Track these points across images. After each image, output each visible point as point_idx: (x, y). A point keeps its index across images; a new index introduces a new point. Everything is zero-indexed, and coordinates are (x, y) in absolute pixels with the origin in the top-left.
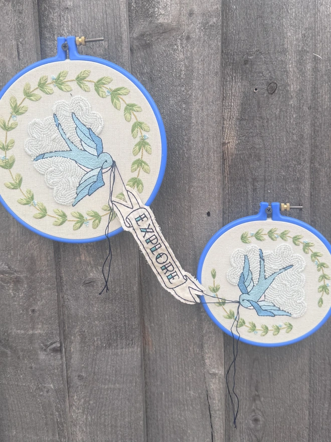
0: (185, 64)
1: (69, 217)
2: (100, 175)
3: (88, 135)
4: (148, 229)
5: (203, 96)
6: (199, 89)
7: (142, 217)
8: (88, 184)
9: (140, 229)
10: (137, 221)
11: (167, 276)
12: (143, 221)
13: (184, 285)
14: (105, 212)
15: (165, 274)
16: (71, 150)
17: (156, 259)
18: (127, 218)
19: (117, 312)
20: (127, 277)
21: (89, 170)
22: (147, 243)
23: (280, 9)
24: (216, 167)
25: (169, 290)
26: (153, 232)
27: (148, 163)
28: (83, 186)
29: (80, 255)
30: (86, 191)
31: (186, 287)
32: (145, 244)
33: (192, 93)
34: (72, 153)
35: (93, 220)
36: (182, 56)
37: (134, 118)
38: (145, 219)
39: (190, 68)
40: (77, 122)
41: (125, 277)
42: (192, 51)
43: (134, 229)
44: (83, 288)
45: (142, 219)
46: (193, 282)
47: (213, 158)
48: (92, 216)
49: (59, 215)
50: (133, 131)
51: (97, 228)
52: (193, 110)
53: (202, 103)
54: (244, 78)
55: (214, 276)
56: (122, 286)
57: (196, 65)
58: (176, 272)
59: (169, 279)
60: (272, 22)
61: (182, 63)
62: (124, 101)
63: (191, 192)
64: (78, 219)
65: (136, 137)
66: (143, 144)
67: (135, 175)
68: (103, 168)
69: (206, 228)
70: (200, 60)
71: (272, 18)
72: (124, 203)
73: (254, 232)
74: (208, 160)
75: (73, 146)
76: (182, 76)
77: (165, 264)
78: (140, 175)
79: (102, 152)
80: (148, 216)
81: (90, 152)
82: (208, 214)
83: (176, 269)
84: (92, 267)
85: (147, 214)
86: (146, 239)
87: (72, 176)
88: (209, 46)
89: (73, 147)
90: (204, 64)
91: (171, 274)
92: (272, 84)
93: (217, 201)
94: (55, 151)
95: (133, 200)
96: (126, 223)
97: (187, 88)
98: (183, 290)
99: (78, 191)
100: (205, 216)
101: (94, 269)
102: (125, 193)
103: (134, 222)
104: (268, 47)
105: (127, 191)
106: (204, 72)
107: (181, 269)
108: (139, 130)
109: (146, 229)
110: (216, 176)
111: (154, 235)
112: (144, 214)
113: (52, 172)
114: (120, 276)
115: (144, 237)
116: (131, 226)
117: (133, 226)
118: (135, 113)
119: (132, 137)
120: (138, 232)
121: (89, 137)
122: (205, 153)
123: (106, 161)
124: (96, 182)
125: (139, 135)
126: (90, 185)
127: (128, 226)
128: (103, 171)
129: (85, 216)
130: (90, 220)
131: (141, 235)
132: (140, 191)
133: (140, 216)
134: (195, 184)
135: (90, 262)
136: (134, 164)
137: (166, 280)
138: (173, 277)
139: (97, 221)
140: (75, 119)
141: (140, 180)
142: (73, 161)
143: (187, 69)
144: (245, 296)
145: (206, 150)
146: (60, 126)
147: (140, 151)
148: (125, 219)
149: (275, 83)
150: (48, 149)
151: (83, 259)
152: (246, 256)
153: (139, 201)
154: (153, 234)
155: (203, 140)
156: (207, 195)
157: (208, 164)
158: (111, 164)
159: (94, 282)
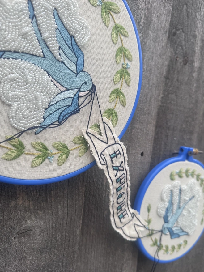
0: (145, 14)
1: (28, 149)
2: (75, 99)
3: (69, 43)
4: (120, 167)
5: (154, 48)
6: (152, 40)
7: (117, 153)
8: (60, 107)
9: (113, 167)
10: (111, 158)
11: (119, 217)
12: (117, 158)
13: (131, 223)
14: (75, 146)
15: (118, 214)
16: (44, 57)
17: (117, 200)
18: (101, 154)
19: (54, 261)
20: (71, 219)
21: (64, 89)
22: (117, 183)
23: (197, 5)
24: (154, 113)
25: (118, 230)
26: (123, 170)
27: (125, 94)
28: (53, 109)
29: (16, 198)
30: (56, 116)
31: (132, 224)
32: (115, 183)
33: (147, 42)
34: (45, 61)
35: (59, 155)
36: (143, 5)
37: (120, 42)
38: (119, 156)
39: (149, 19)
40: (59, 22)
41: (69, 220)
42: (152, 5)
43: (107, 167)
44: (16, 240)
45: (116, 156)
46: (138, 219)
47: (153, 104)
48: (58, 149)
49: (14, 146)
50: (117, 56)
51: (64, 165)
52: (145, 58)
53: (153, 53)
54: (172, 45)
55: (149, 210)
56: (64, 231)
57: (153, 18)
58: (126, 210)
59: (120, 219)
60: (191, 12)
61: (143, 11)
62: (113, 19)
63: (133, 133)
64: (40, 153)
65: (119, 64)
66: (124, 72)
67: (111, 106)
68: (82, 90)
69: (139, 166)
70: (157, 15)
71: (192, 9)
72: (99, 136)
73: (178, 171)
74: (149, 106)
75: (49, 52)
76: (141, 23)
77: (121, 204)
78: (117, 107)
79: (82, 71)
80: (122, 153)
81: (68, 65)
82: (142, 154)
83: (127, 208)
84: (31, 213)
85: (121, 150)
86: (117, 177)
87: (42, 92)
88: (165, 7)
89: (47, 54)
90: (159, 20)
91: (122, 213)
92: (186, 58)
93: (150, 143)
94: (23, 53)
95: (109, 134)
96: (101, 160)
97: (144, 35)
98: (130, 227)
99: (47, 114)
100: (140, 156)
101: (32, 215)
102: (101, 125)
103: (108, 159)
104: (187, 29)
105: (104, 123)
106: (158, 28)
107: (130, 207)
108: (123, 56)
109: (118, 167)
110: (153, 121)
111: (124, 174)
112: (119, 150)
113: (13, 80)
114: (63, 219)
115: (115, 176)
116: (105, 163)
117: (107, 164)
118: (122, 37)
119: (115, 63)
120: (111, 170)
121: (71, 47)
122: (148, 99)
123: (85, 83)
124: (69, 106)
125: (122, 62)
126: (62, 109)
127: (103, 163)
128: (81, 94)
129: (50, 149)
130: (55, 154)
131: (112, 173)
132: (114, 125)
133: (115, 153)
134: (137, 126)
135: (29, 207)
136: (113, 93)
137: (117, 220)
138: (123, 217)
139: (64, 156)
140: (57, 17)
141: (116, 113)
142: (45, 72)
143: (146, 19)
144: (166, 225)
145: (149, 96)
146: (34, 20)
147: (120, 79)
148: (99, 154)
149: (187, 58)
150: (13, 46)
151: (21, 203)
152: (172, 191)
153: (115, 135)
154: (123, 172)
155: (149, 87)
156: (144, 137)
157: (148, 110)
158: (90, 88)
159: (30, 230)
